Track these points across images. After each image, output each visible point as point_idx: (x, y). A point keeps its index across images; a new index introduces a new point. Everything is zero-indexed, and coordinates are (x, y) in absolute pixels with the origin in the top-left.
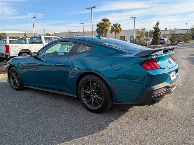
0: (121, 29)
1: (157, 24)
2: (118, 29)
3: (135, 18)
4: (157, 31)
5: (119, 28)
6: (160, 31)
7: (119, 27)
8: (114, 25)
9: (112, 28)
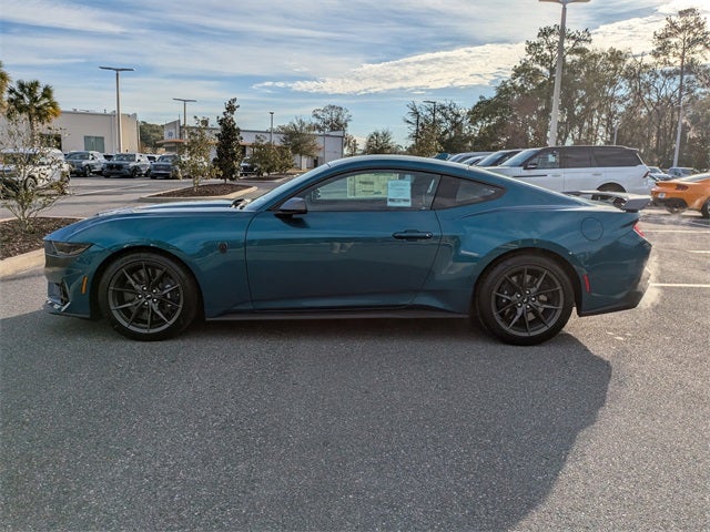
0: (54, 105)
1: (231, 108)
2: (42, 103)
3: (117, 70)
4: (229, 132)
5: (46, 100)
6: (242, 134)
7: (44, 96)
8: (22, 86)
9: (13, 96)
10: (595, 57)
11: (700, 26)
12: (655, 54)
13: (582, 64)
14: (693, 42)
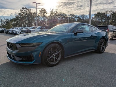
10: (32, 13)
11: (45, 10)
12: (40, 14)
13: (30, 14)
14: (45, 13)
